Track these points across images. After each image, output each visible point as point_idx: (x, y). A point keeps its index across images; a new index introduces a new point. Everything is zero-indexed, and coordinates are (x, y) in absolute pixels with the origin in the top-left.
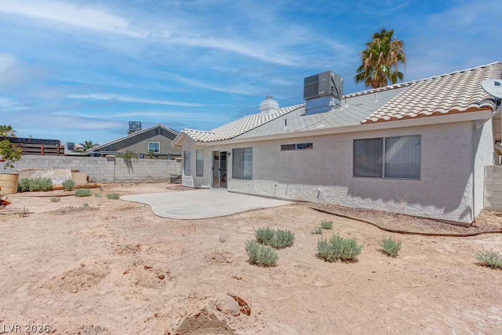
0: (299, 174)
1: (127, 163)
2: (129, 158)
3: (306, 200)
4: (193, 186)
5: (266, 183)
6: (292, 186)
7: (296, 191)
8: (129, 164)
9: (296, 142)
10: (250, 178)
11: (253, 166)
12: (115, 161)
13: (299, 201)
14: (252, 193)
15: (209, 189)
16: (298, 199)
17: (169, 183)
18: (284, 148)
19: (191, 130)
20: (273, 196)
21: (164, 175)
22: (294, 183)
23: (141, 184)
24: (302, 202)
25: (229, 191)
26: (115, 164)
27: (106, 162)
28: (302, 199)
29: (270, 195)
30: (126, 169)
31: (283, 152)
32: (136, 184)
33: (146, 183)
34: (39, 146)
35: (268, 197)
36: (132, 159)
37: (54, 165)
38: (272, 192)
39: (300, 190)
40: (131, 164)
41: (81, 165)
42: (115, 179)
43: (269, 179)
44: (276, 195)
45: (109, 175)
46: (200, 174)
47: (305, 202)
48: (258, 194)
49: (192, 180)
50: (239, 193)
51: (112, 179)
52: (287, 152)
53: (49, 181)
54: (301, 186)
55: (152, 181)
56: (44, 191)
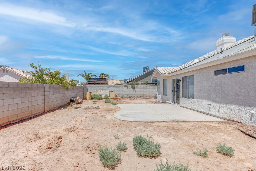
0: (230, 96)
1: (133, 88)
2: (134, 85)
3: (237, 120)
4: (161, 101)
5: (203, 102)
6: (223, 106)
7: (227, 110)
8: (134, 88)
9: (227, 67)
10: (192, 97)
11: (194, 88)
12: (127, 87)
13: (231, 121)
14: (194, 109)
15: (170, 103)
16: (229, 118)
17: (154, 99)
18: (216, 73)
19: (161, 67)
20: (208, 112)
21: (152, 94)
22: (226, 103)
23: (140, 99)
24: (234, 121)
25: (180, 106)
26: (127, 88)
27: (123, 87)
28: (233, 119)
29: (206, 112)
30: (133, 91)
31: (216, 76)
32: (137, 98)
33: (142, 98)
34: (100, 81)
35: (205, 113)
36: (135, 86)
37: (104, 89)
38: (207, 109)
39: (231, 110)
40: (135, 88)
41: (114, 89)
42: (127, 96)
43: (205, 99)
44: (210, 112)
45: (125, 94)
46: (165, 94)
47: (237, 122)
48: (197, 109)
49: (161, 98)
50: (186, 108)
51: (126, 96)
52: (219, 76)
53: (101, 95)
54: (232, 107)
55: (145, 97)
56: (99, 99)
